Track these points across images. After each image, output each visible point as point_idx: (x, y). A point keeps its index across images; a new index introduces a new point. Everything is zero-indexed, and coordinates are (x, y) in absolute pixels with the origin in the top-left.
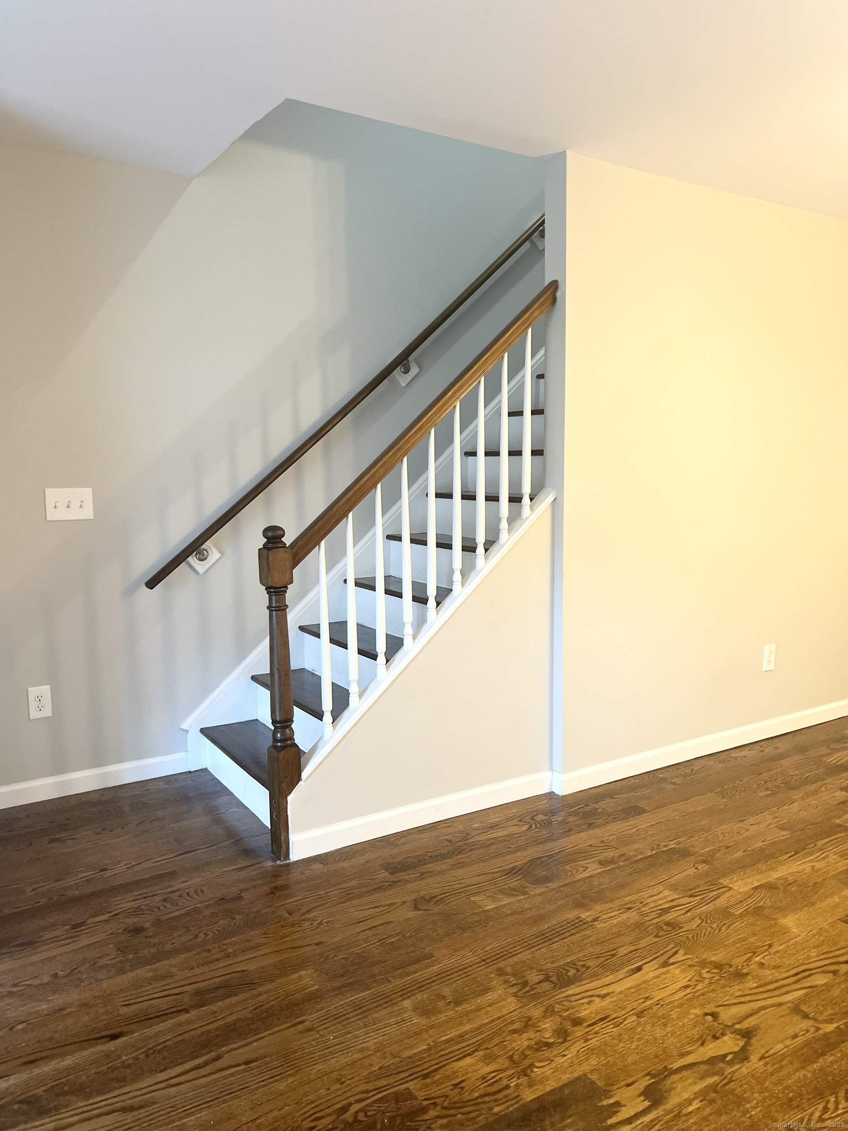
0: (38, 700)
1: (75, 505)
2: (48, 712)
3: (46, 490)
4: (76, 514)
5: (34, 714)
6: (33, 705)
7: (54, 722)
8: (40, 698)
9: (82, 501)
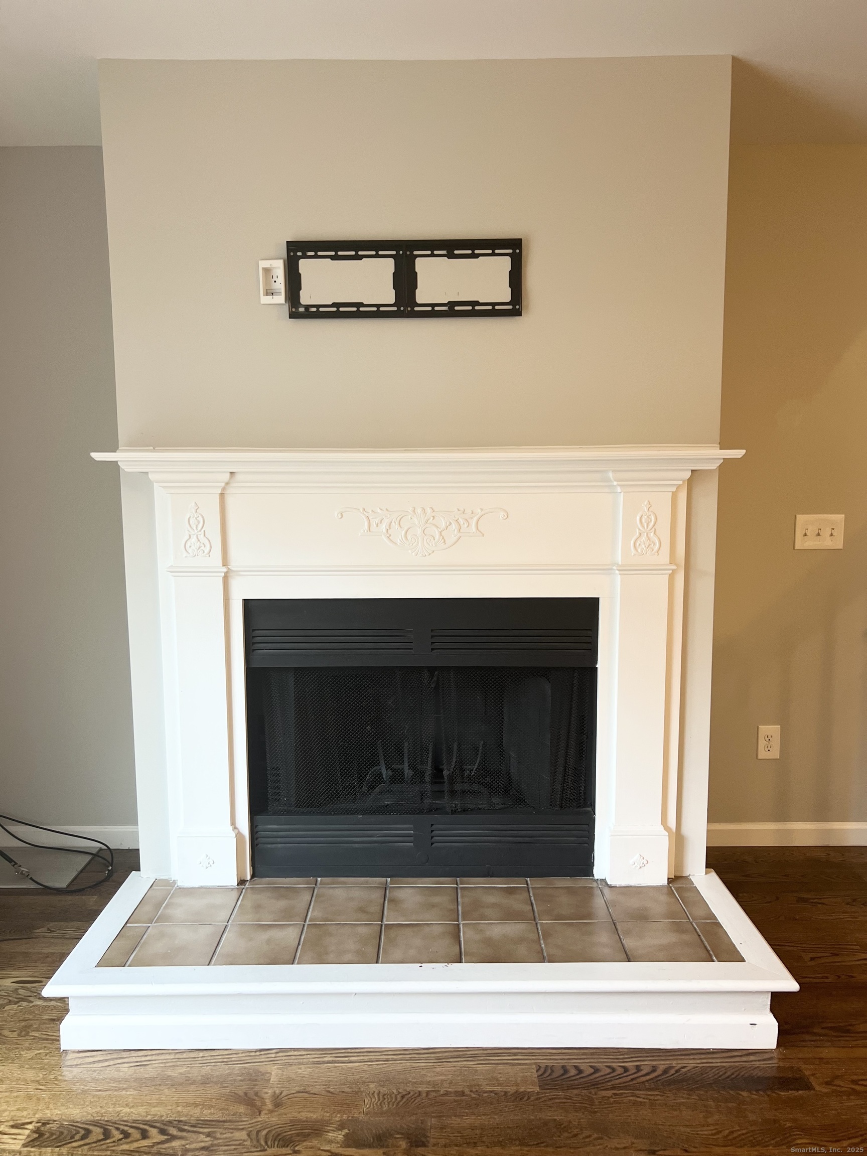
0: (767, 739)
1: (826, 533)
2: (775, 754)
3: (798, 516)
4: (827, 543)
5: (763, 754)
6: (762, 743)
7: (781, 765)
8: (770, 738)
9: (833, 529)
